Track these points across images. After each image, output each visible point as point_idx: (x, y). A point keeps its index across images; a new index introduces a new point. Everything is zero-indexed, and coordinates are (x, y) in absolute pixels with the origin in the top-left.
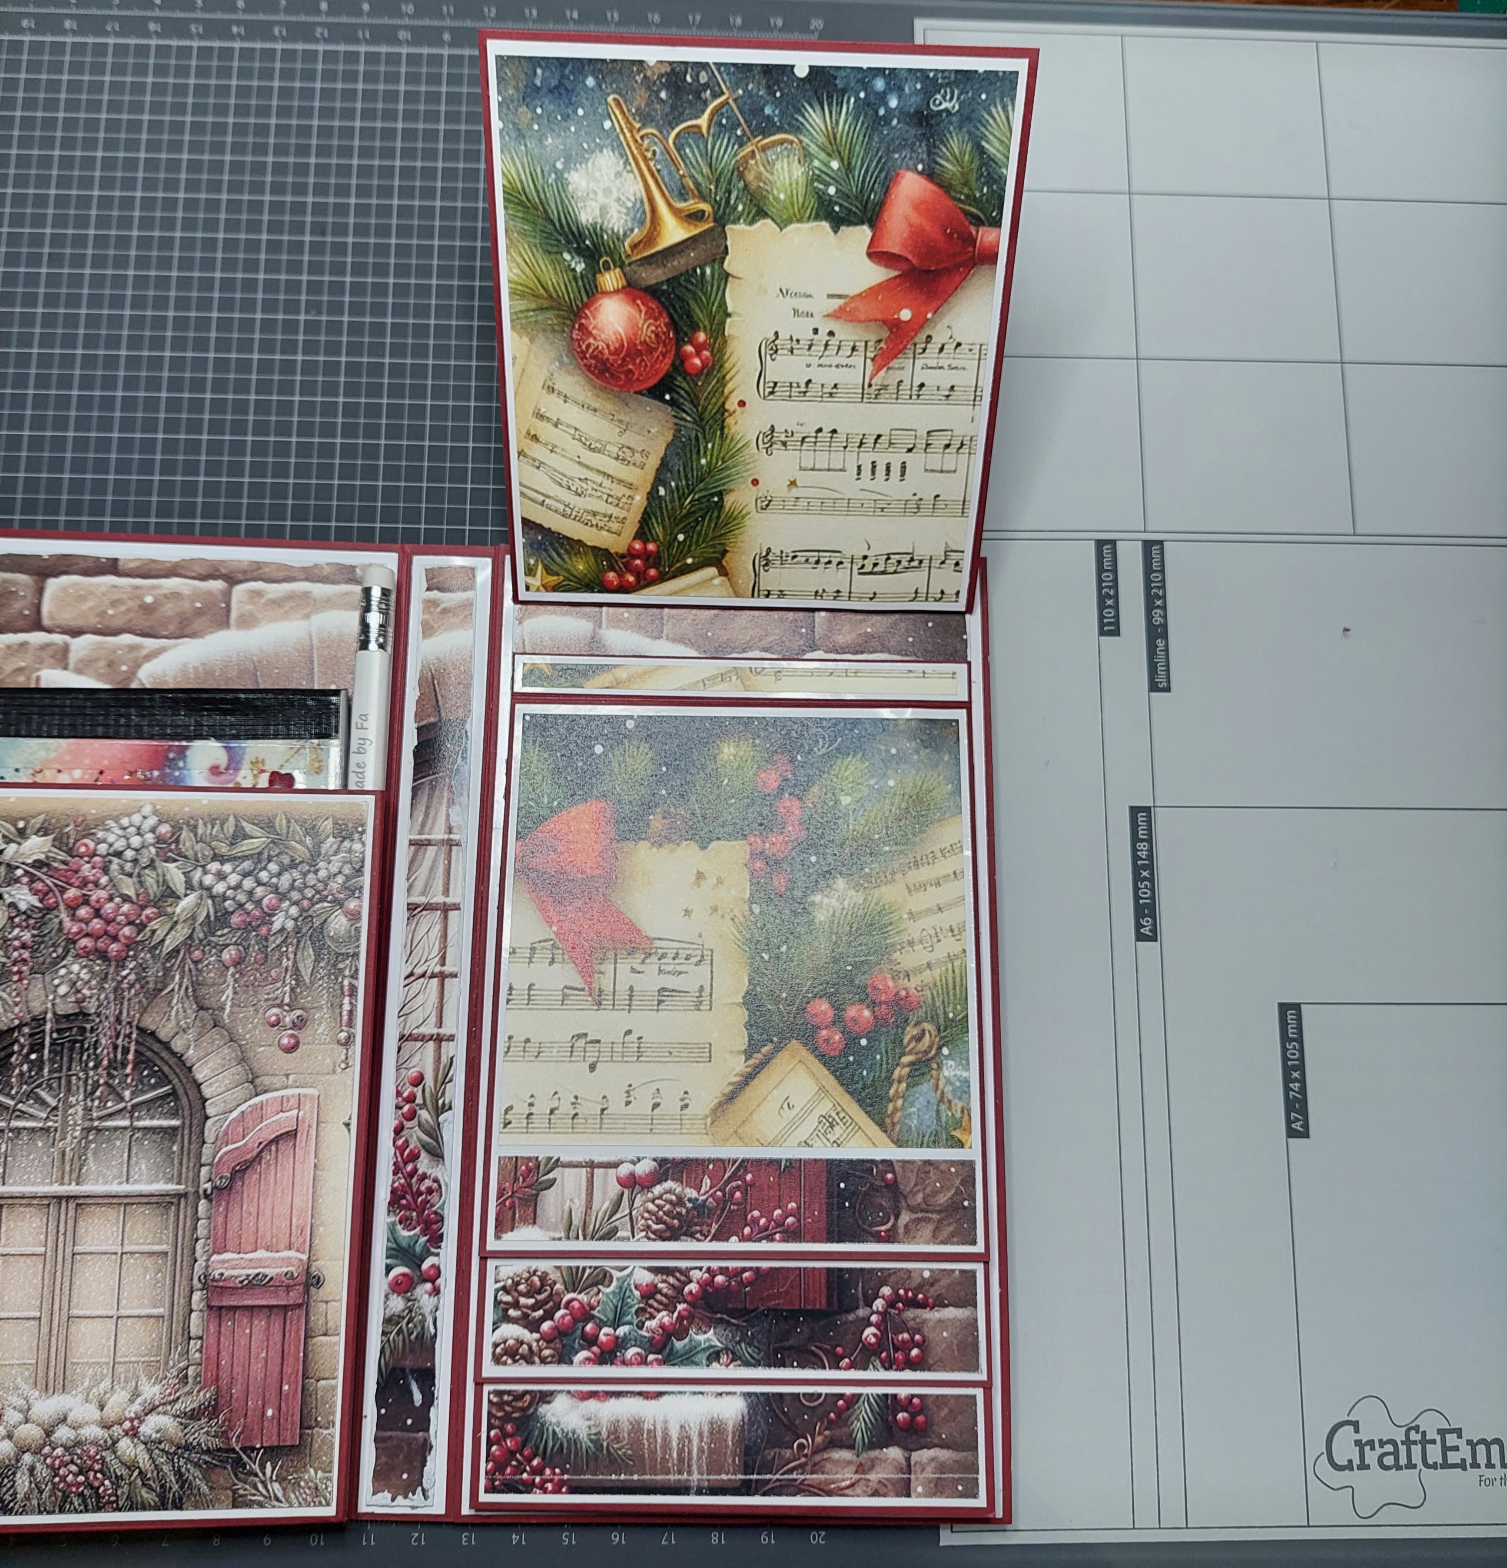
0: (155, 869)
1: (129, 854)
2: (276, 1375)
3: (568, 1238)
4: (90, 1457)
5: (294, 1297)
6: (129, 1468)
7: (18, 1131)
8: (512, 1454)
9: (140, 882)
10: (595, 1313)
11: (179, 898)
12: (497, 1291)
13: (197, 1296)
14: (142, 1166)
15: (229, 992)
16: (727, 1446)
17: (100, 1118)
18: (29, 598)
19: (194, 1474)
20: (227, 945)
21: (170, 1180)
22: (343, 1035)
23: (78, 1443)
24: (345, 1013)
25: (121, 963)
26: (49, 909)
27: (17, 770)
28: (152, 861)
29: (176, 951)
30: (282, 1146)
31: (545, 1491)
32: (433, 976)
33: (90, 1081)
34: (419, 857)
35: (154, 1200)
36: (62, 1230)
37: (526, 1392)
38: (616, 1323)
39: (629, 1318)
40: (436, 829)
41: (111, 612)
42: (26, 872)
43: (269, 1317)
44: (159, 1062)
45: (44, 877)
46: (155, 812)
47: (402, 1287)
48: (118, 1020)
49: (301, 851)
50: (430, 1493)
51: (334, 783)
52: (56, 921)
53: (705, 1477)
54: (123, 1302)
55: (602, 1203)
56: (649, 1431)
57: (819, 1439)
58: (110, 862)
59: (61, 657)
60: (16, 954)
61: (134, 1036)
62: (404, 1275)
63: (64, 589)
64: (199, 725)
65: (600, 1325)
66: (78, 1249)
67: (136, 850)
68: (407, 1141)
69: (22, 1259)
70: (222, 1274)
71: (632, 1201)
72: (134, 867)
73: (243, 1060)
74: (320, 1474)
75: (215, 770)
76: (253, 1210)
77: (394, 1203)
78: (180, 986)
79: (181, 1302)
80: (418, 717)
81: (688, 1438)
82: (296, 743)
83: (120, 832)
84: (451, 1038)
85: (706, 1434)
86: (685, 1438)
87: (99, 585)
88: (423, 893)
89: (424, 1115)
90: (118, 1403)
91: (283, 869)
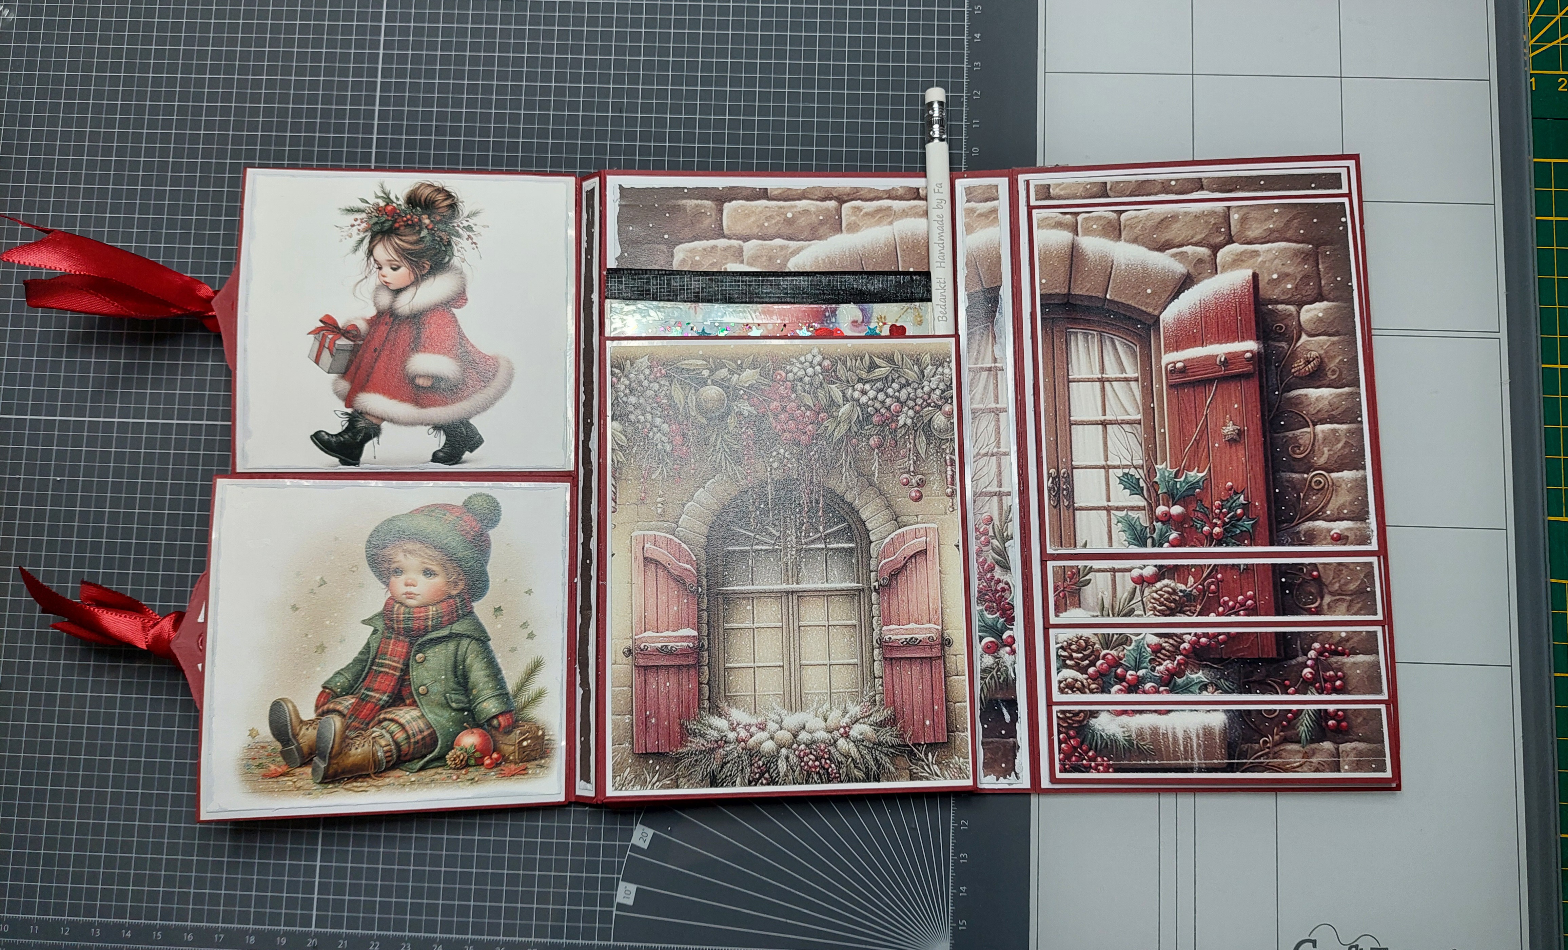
0: (823, 388)
1: (807, 379)
2: (929, 700)
3: (1103, 615)
4: (822, 751)
5: (935, 652)
6: (846, 757)
7: (758, 551)
8: (1075, 748)
9: (816, 397)
10: (1122, 662)
11: (839, 406)
12: (1058, 649)
13: (876, 652)
15: (876, 464)
16: (1216, 741)
17: (806, 543)
18: (714, 216)
19: (885, 760)
20: (872, 436)
21: (853, 581)
22: (949, 490)
23: (814, 742)
24: (949, 476)
25: (809, 447)
26: (762, 415)
28: (821, 383)
29: (841, 440)
30: (919, 559)
31: (1099, 771)
32: (992, 455)
33: (798, 521)
34: (978, 379)
35: (844, 593)
36: (791, 612)
37: (1081, 711)
38: (1137, 668)
39: (1145, 665)
40: (986, 360)
41: (766, 224)
42: (745, 392)
43: (921, 664)
44: (838, 508)
45: (757, 395)
46: (820, 352)
47: (991, 649)
48: (811, 483)
49: (912, 374)
50: (1020, 775)
52: (767, 422)
53: (1203, 761)
54: (832, 655)
55: (1123, 594)
56: (1164, 733)
57: (1276, 737)
58: (796, 384)
59: (738, 255)
61: (822, 492)
62: (991, 642)
63: (735, 210)
65: (1127, 669)
66: (801, 623)
67: (811, 377)
68: (986, 558)
69: (769, 630)
70: (890, 638)
71: (1142, 592)
72: (811, 387)
73: (889, 506)
74: (961, 760)
75: (855, 325)
76: (905, 599)
77: (981, 598)
78: (846, 461)
79: (866, 654)
80: (967, 288)
81: (1190, 737)
82: (905, 305)
83: (800, 365)
84: (1008, 494)
85: (1201, 735)
86: (1188, 738)
87: (757, 206)
88: (982, 401)
89: (995, 542)
90: (835, 717)
91: (902, 386)
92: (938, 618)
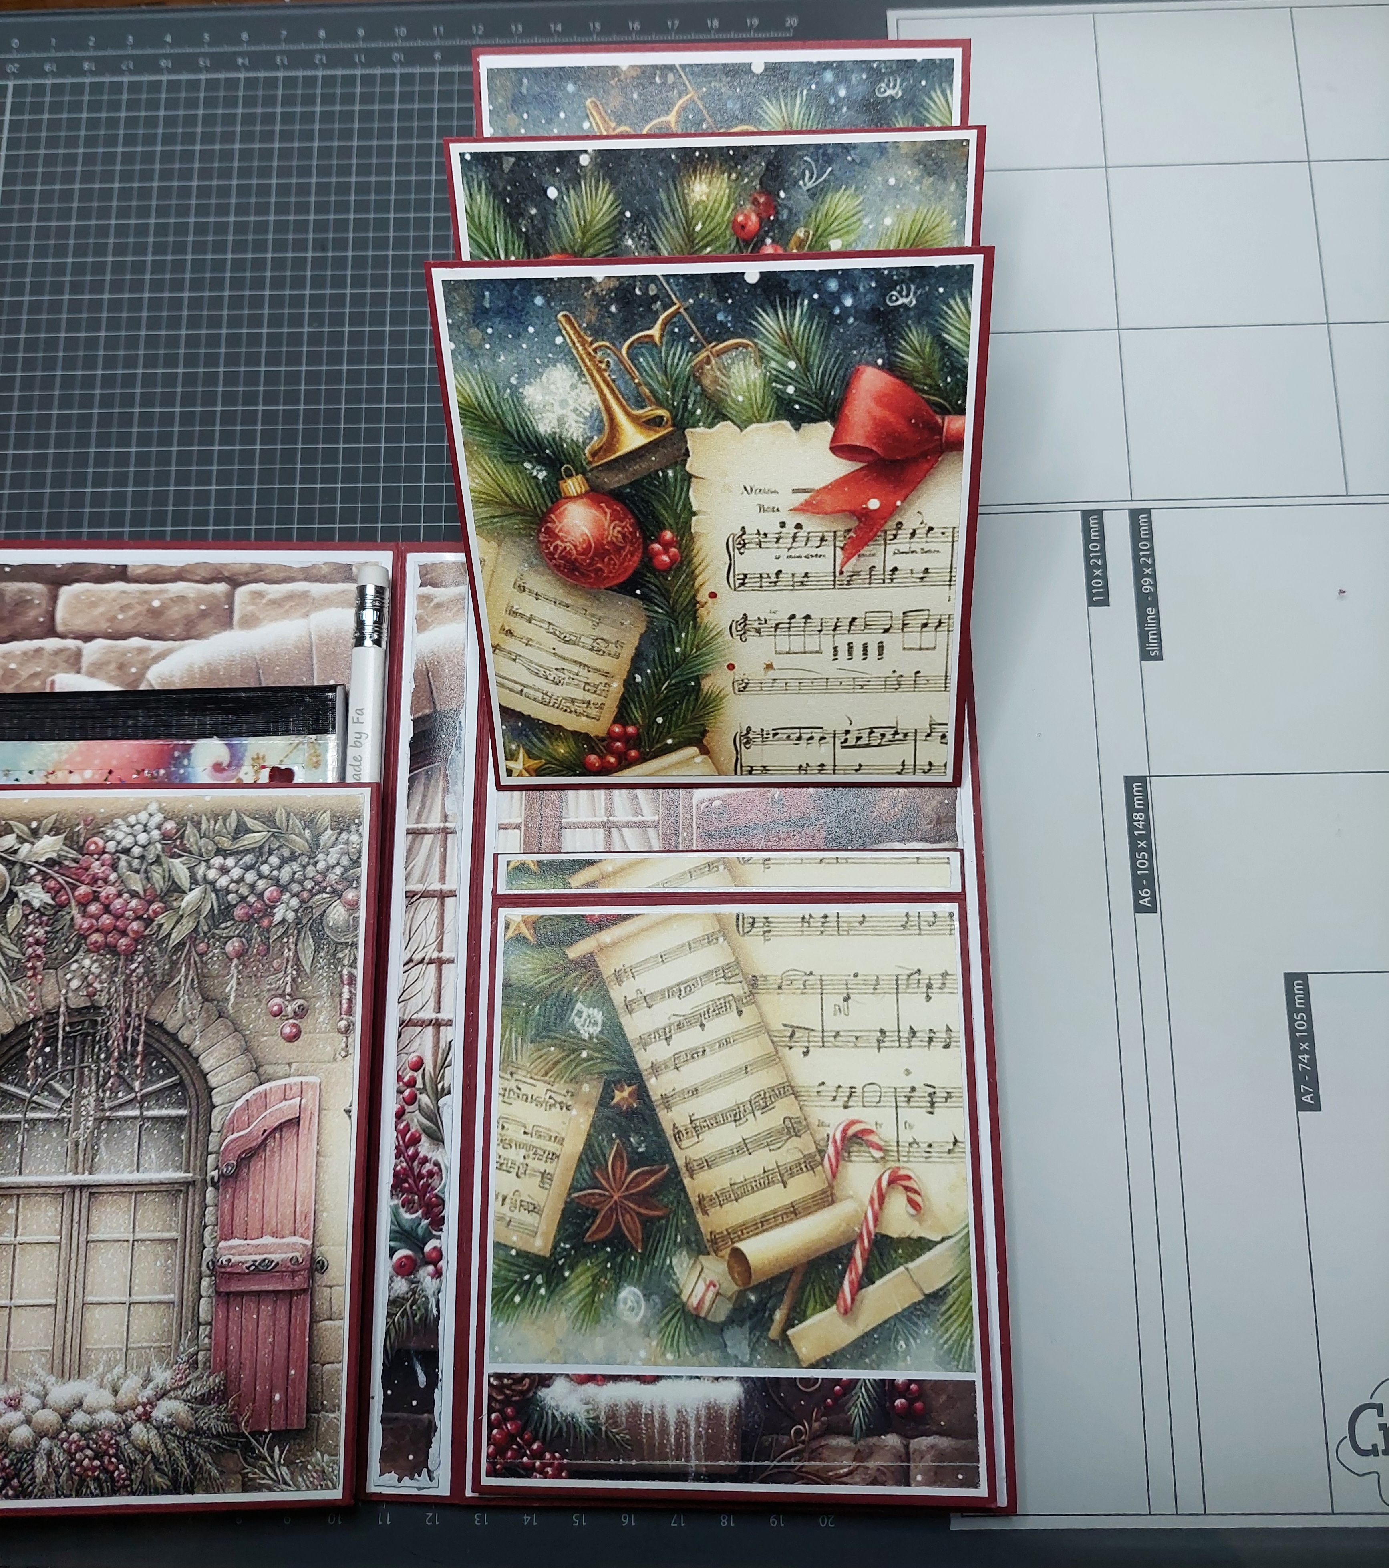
0: (161, 864)
1: (137, 851)
2: (283, 1360)
4: (105, 1442)
5: (299, 1282)
6: (142, 1453)
7: (33, 1122)
8: (512, 1437)
9: (148, 879)
11: (184, 892)
13: (205, 1282)
14: (152, 1155)
15: (233, 983)
16: (724, 1431)
17: (111, 1109)
18: (44, 606)
19: (205, 1459)
20: (231, 938)
21: (179, 1168)
22: (343, 1023)
23: (93, 1428)
24: (344, 1002)
25: (130, 956)
26: (62, 906)
27: (31, 772)
28: (159, 857)
29: (182, 944)
30: (286, 1134)
31: (545, 1476)
32: (431, 962)
33: (101, 1073)
34: (417, 846)
35: (163, 1188)
36: (76, 1218)
37: (526, 1375)
40: (432, 818)
41: (120, 617)
42: (39, 870)
43: (275, 1302)
44: (166, 1053)
45: (56, 875)
46: (161, 810)
47: (405, 1269)
48: (128, 1012)
49: (300, 844)
50: (435, 1474)
51: (332, 777)
52: (68, 917)
53: (703, 1463)
54: (135, 1289)
56: (647, 1415)
57: (816, 1425)
58: (119, 859)
59: (74, 662)
60: (30, 950)
61: (143, 1028)
62: (407, 1257)
63: (77, 596)
64: (202, 724)
66: (91, 1237)
67: (144, 847)
68: (408, 1125)
69: (38, 1247)
70: (229, 1260)
72: (142, 863)
73: (247, 1050)
74: (326, 1457)
75: (218, 768)
76: (259, 1197)
77: (397, 1186)
78: (186, 979)
79: (189, 1287)
80: (413, 709)
81: (686, 1423)
82: (295, 739)
83: (127, 830)
84: (449, 1023)
85: (703, 1419)
86: (682, 1423)
87: (109, 591)
88: (421, 880)
89: (424, 1099)
90: (130, 1387)
91: (284, 862)
92: (308, 1228)
